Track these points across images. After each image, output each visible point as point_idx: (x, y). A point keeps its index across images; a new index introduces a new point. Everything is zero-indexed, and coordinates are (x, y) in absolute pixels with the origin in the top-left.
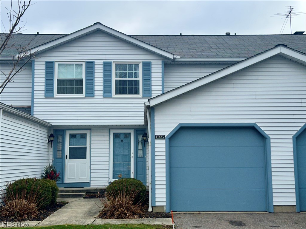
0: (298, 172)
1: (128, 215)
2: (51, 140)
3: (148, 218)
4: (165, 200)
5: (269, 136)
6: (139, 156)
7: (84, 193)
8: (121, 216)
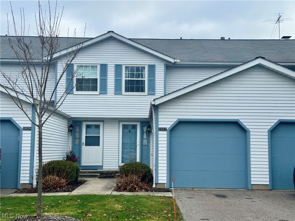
0: (272, 159)
1: (137, 189)
2: (70, 130)
3: (153, 192)
4: (166, 178)
5: (249, 129)
6: (144, 144)
7: (99, 174)
8: (132, 190)
